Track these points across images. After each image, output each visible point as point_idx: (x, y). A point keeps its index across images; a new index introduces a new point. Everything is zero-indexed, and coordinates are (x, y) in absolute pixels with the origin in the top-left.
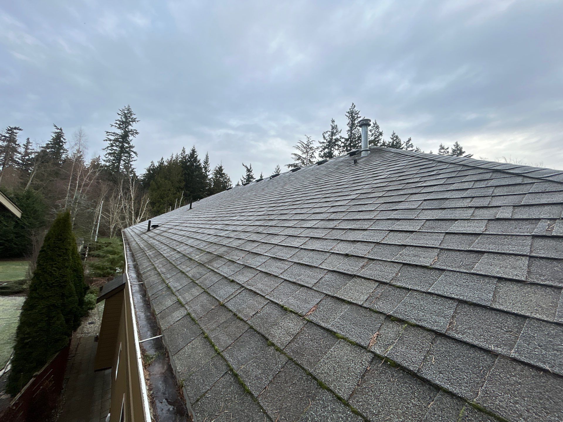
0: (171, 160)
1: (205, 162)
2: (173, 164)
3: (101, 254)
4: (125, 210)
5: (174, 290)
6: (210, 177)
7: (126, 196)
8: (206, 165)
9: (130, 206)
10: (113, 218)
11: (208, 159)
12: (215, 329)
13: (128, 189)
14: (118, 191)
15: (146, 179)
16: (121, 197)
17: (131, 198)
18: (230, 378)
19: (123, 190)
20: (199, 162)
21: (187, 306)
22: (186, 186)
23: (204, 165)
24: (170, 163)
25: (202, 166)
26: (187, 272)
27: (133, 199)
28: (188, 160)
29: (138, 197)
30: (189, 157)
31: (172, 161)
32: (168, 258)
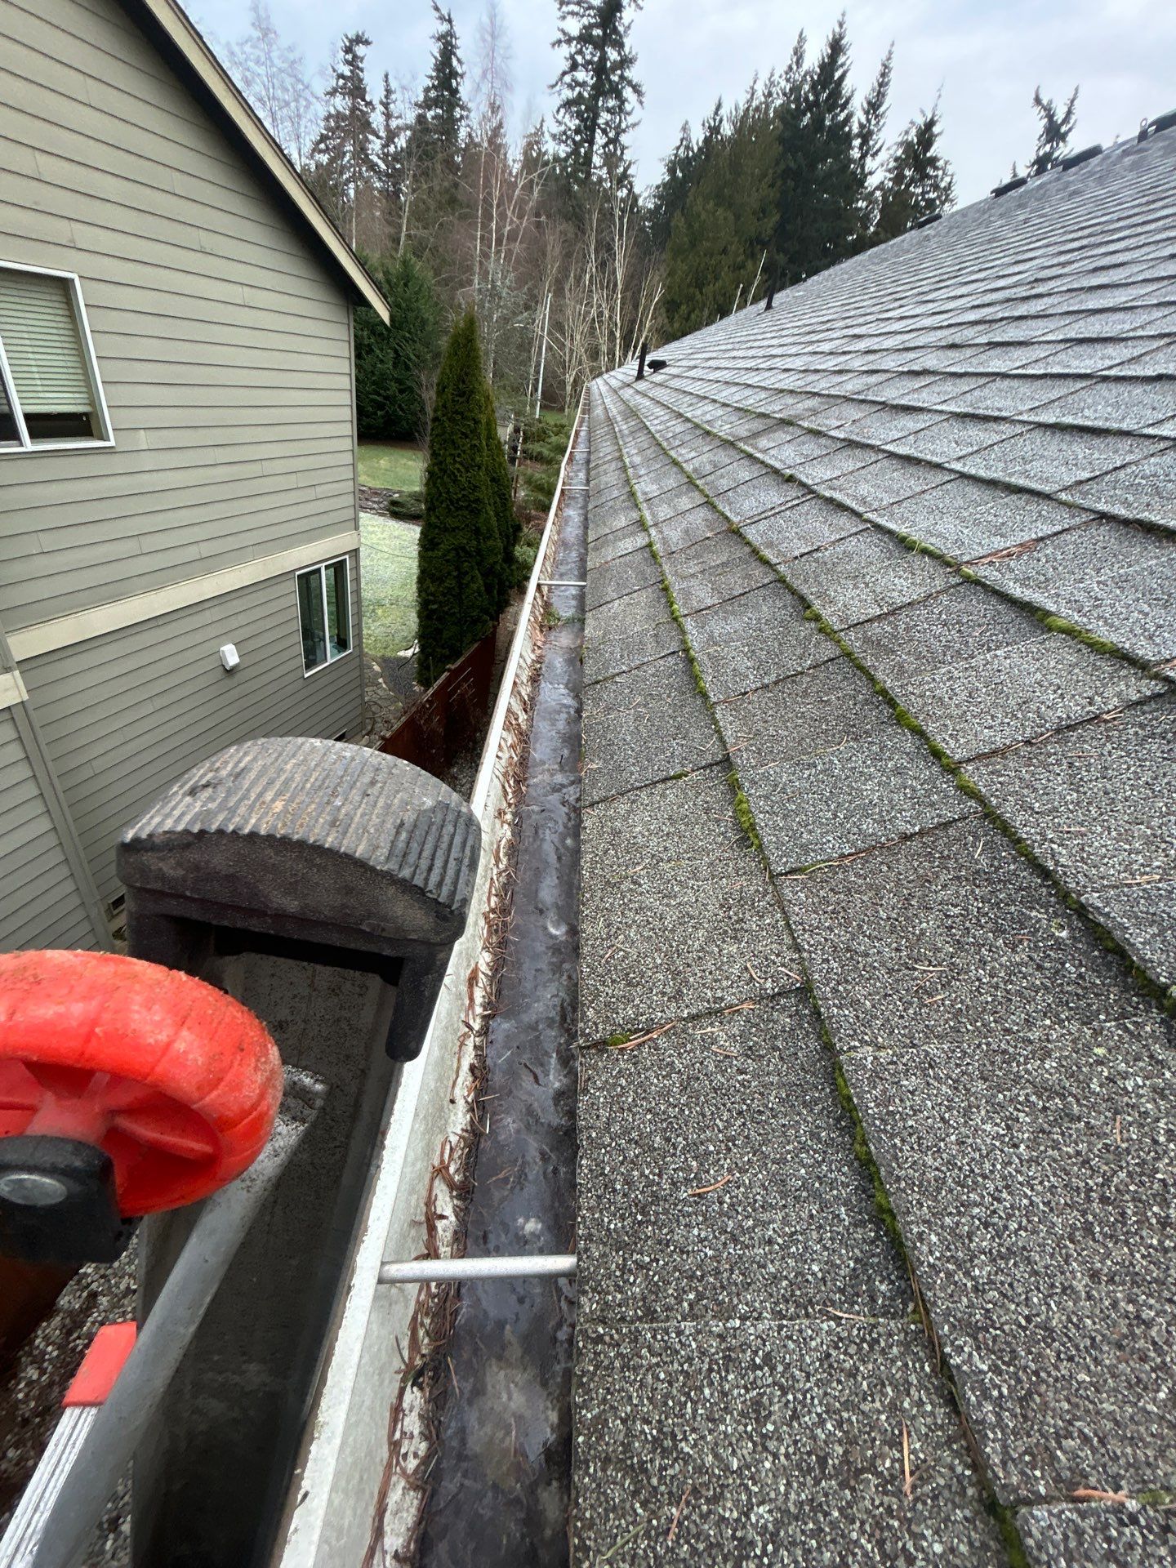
0: (748, 109)
1: (869, 103)
2: (752, 130)
3: (546, 452)
4: (600, 322)
5: (640, 498)
6: (872, 182)
7: (604, 273)
8: (869, 121)
9: (612, 310)
10: (571, 351)
11: (887, 84)
12: (693, 576)
13: (610, 249)
14: (585, 257)
15: (660, 207)
16: (591, 276)
17: (615, 285)
18: (677, 664)
19: (597, 251)
20: (844, 106)
21: (653, 531)
22: (780, 229)
23: (864, 120)
24: (743, 124)
25: (855, 129)
26: (686, 461)
27: (620, 287)
28: (806, 99)
29: (632, 277)
30: (813, 87)
31: (751, 113)
32: (657, 435)
